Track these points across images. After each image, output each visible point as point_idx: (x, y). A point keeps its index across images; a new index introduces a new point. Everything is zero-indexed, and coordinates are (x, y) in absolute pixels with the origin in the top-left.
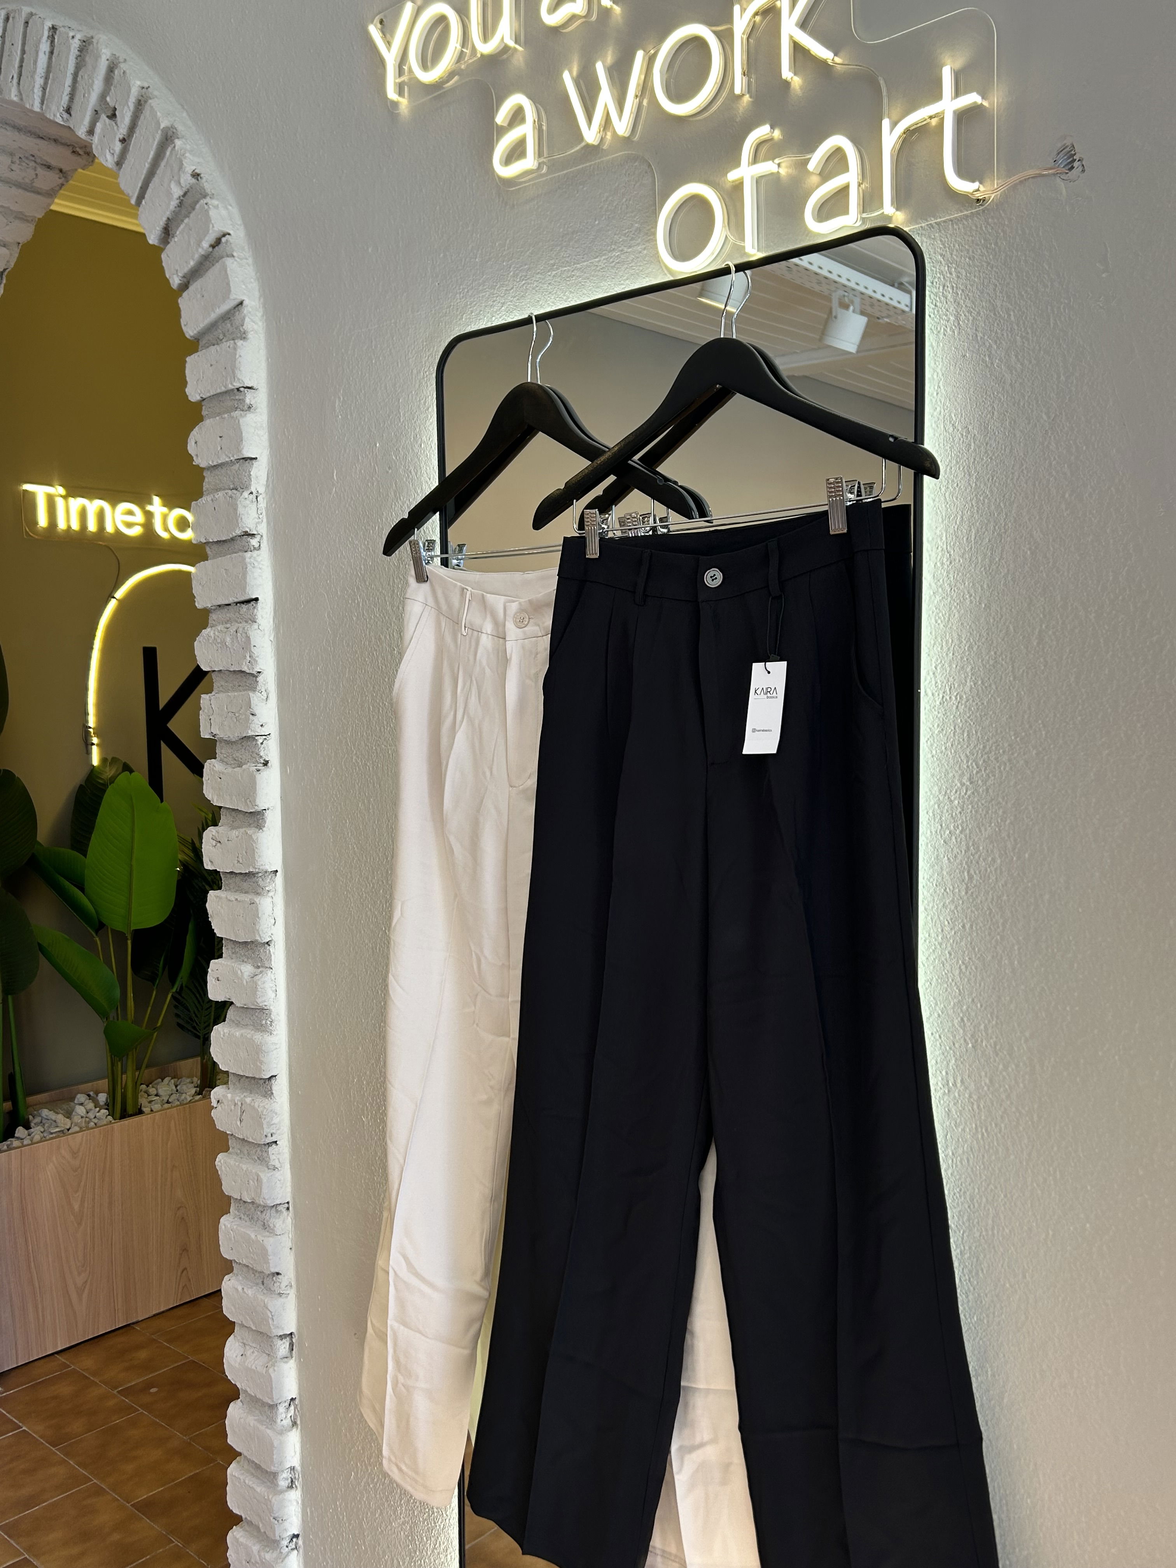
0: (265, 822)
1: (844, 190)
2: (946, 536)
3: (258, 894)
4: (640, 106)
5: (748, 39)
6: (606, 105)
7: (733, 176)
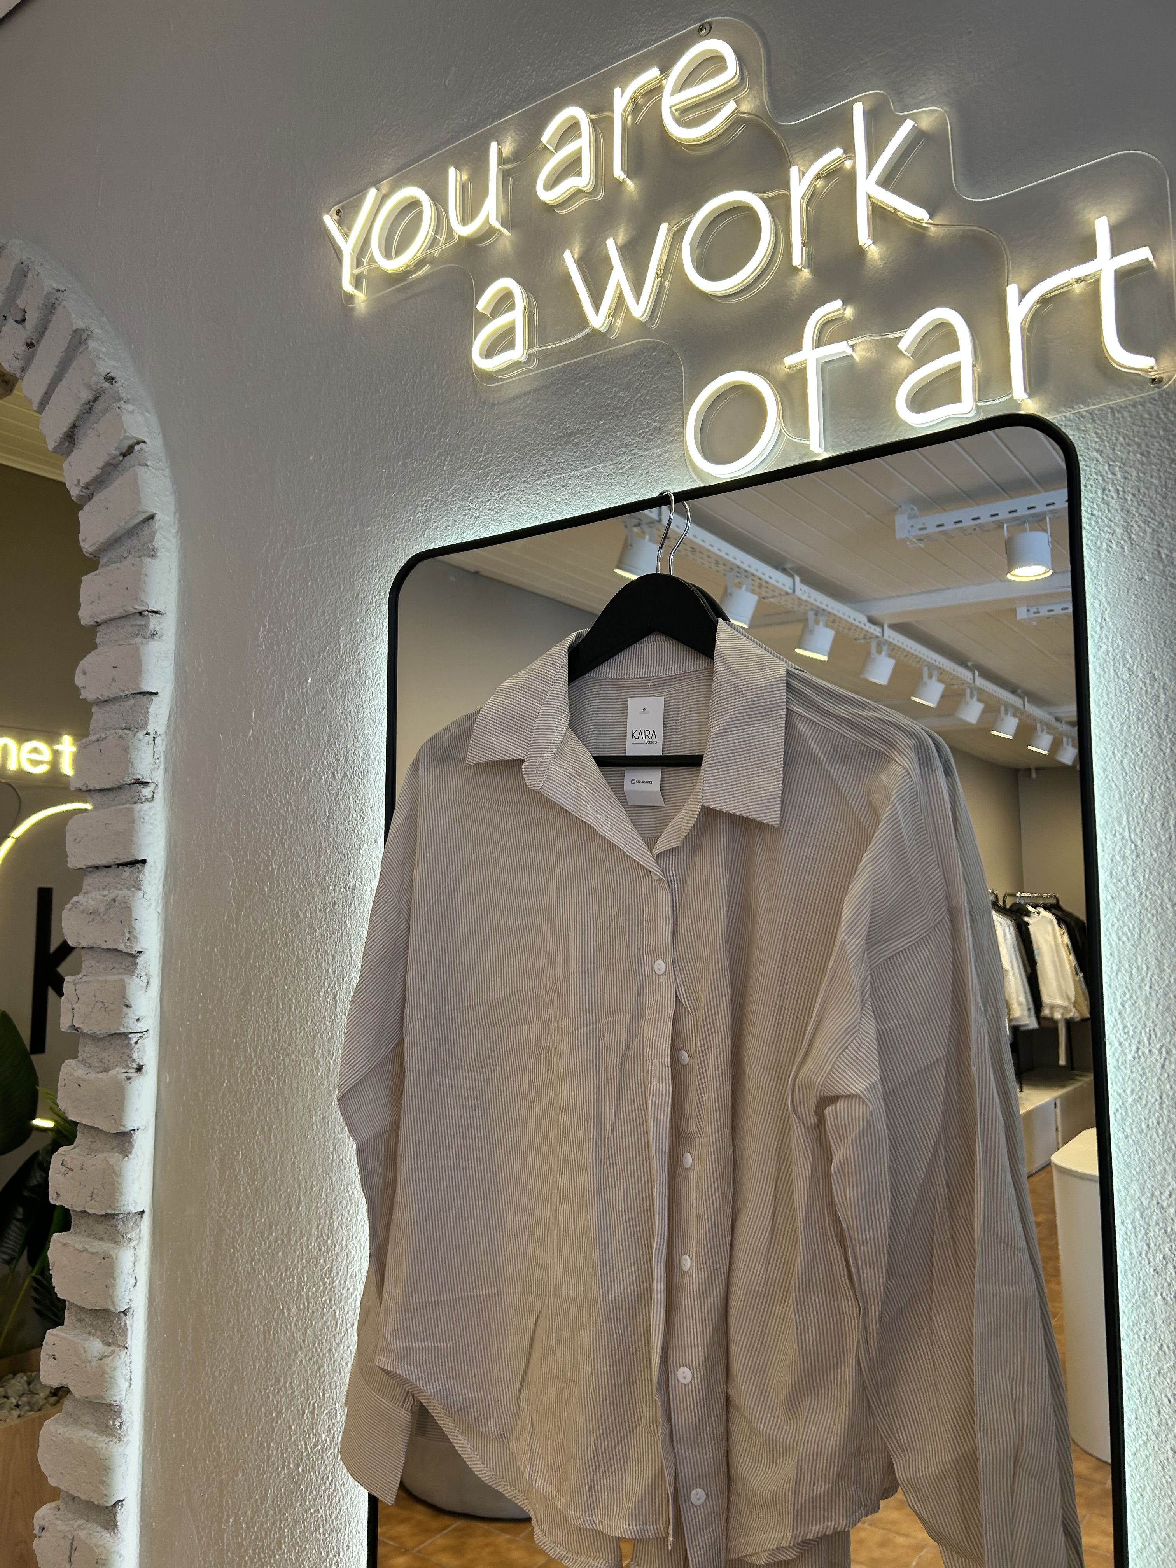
0: (133, 1146)
1: (954, 372)
2: (1128, 819)
3: (116, 1242)
4: (661, 286)
5: (808, 204)
6: (619, 285)
7: (791, 360)
